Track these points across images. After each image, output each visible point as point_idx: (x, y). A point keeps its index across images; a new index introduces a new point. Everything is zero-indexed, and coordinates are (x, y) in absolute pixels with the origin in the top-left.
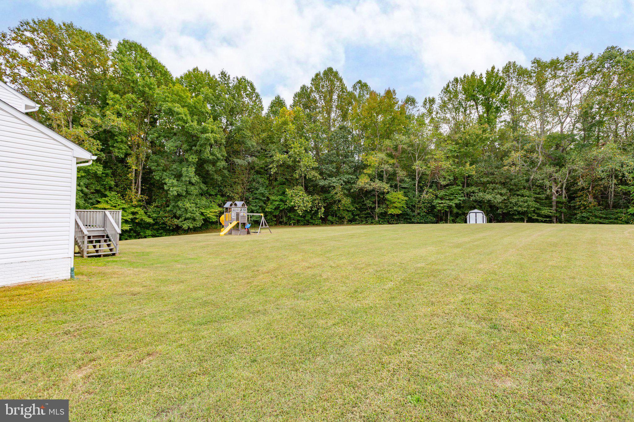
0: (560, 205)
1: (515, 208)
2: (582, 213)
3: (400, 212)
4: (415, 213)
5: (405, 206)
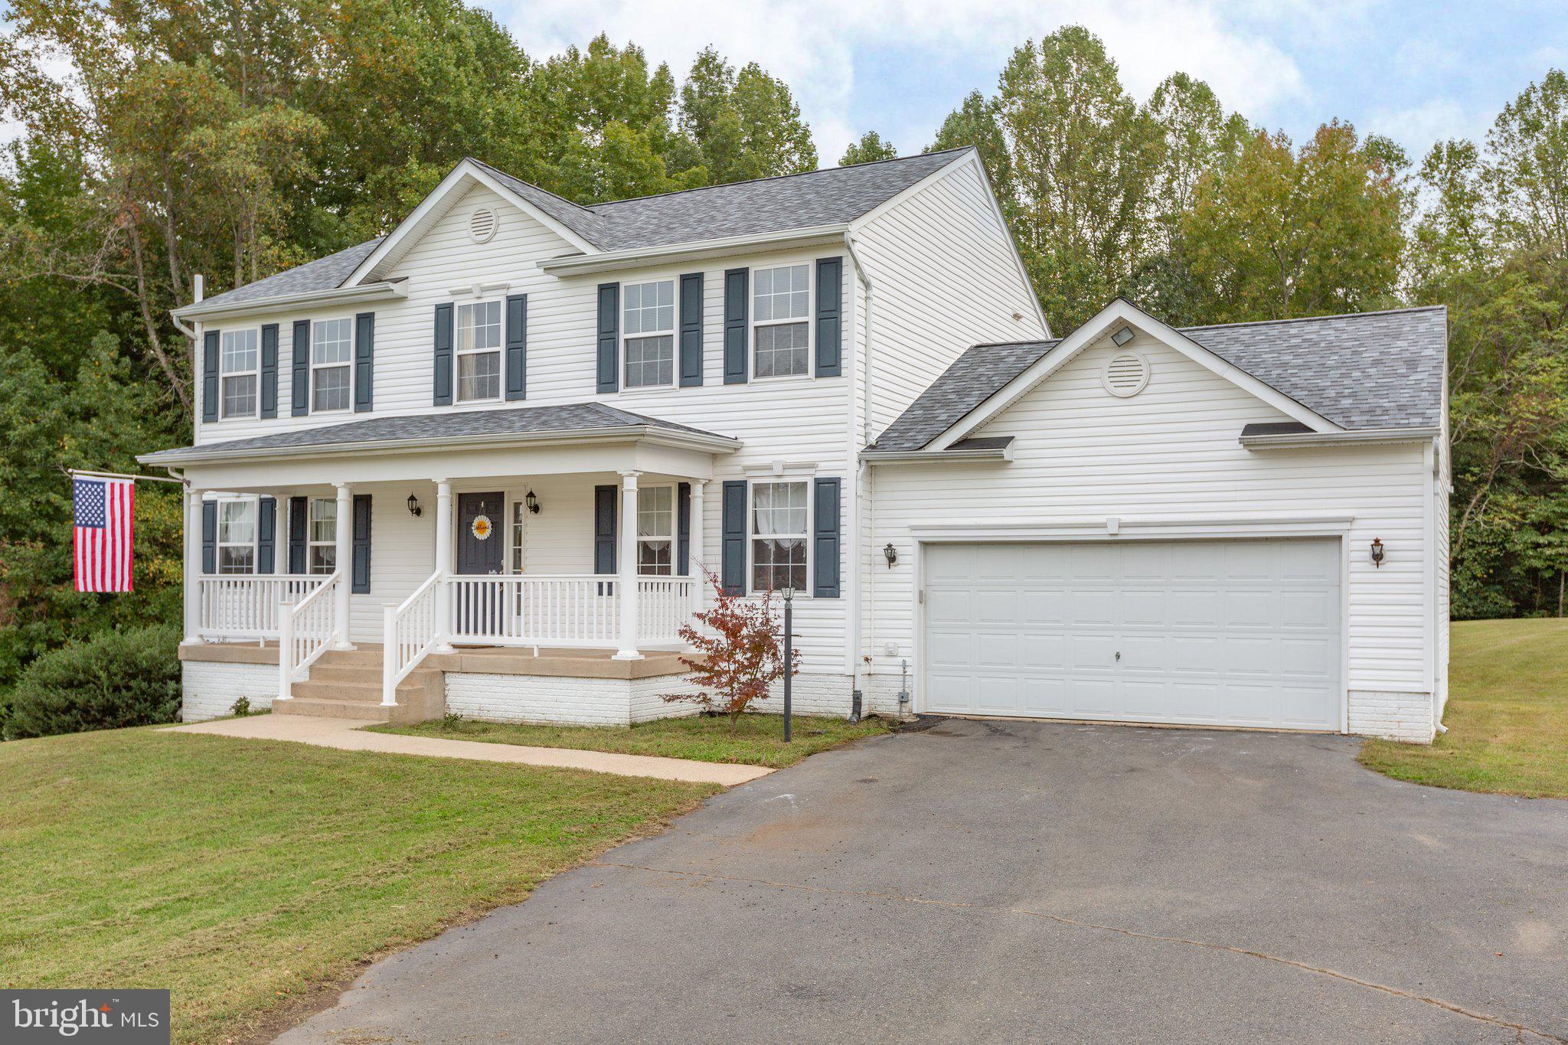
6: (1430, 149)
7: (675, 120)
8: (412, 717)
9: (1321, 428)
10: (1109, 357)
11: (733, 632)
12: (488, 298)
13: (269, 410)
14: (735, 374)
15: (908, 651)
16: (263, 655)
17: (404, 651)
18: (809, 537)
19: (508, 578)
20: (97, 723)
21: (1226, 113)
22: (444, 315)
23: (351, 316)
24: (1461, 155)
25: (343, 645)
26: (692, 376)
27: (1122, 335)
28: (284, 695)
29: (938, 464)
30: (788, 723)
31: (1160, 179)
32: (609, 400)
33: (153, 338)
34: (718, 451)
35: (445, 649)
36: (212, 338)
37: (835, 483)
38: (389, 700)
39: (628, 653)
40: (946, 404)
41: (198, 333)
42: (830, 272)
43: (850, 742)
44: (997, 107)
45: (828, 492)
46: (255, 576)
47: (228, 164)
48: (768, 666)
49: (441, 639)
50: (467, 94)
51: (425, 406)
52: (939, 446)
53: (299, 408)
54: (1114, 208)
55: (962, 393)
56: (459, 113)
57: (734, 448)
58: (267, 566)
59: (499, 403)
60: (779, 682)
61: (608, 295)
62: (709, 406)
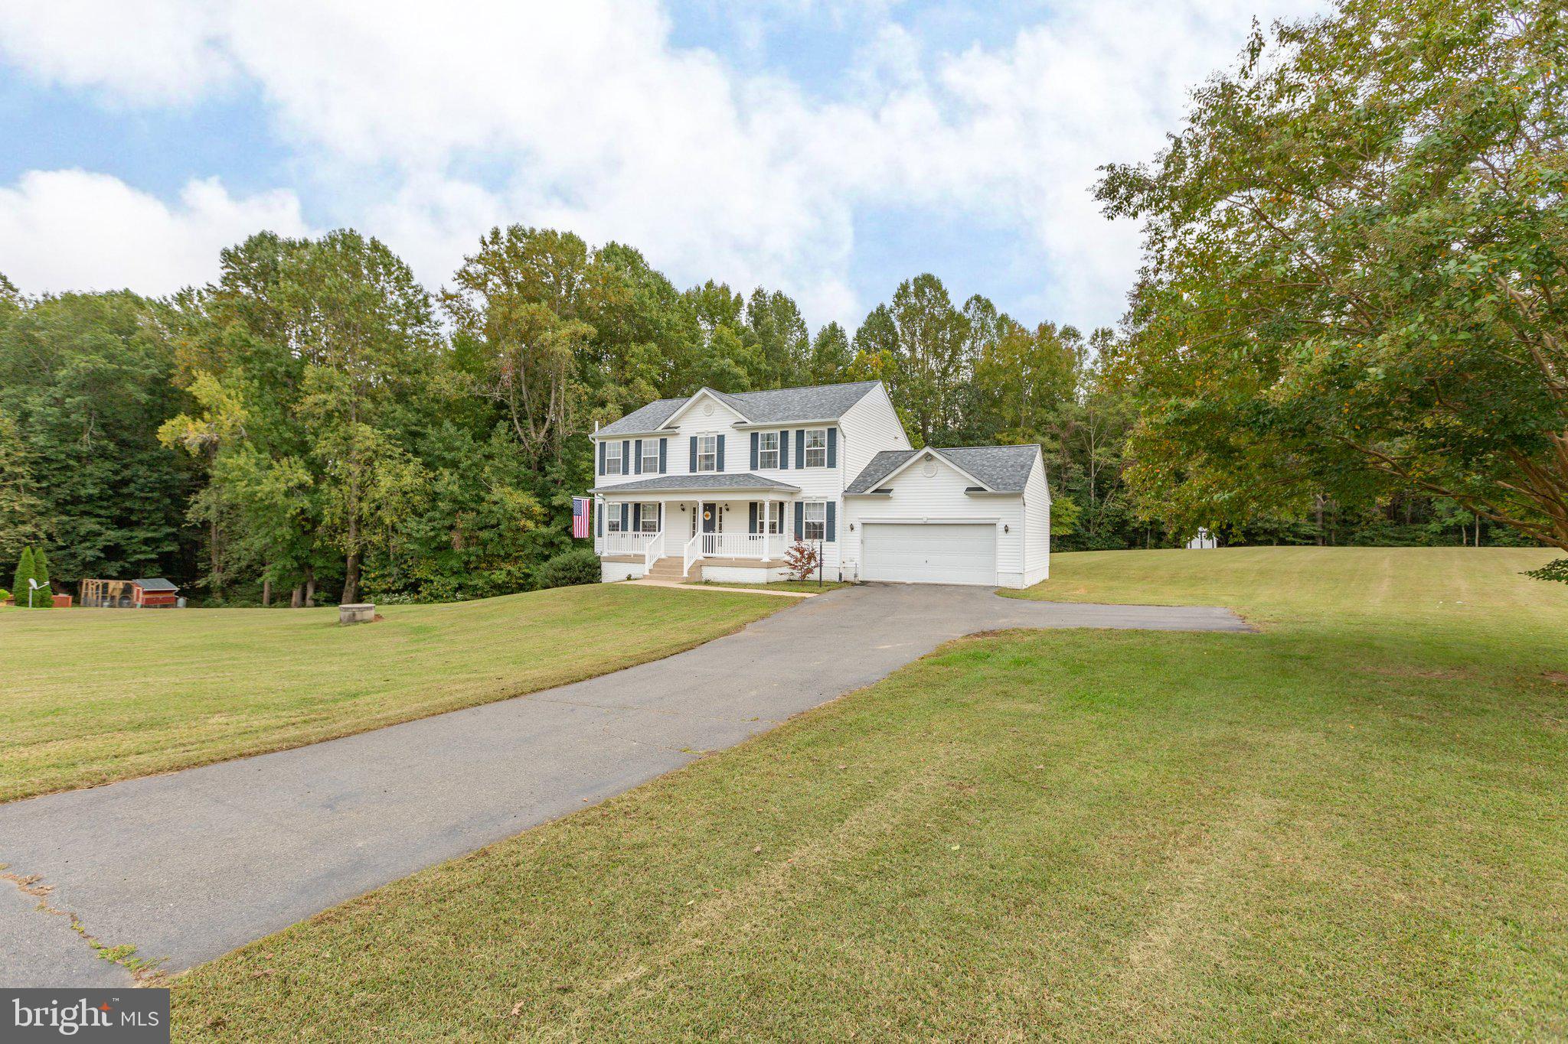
0: (1328, 518)
1: (1259, 524)
2: (1363, 530)
3: (1070, 532)
4: (1092, 534)
5: (1077, 522)
6: (1093, 331)
7: (744, 318)
8: (692, 580)
9: (989, 490)
10: (924, 464)
11: (802, 553)
12: (710, 436)
13: (626, 472)
14: (799, 465)
15: (857, 559)
16: (639, 559)
17: (690, 558)
18: (825, 521)
19: (717, 534)
20: (573, 583)
21: (999, 312)
22: (694, 441)
23: (658, 440)
24: (1107, 334)
25: (663, 557)
26: (784, 465)
27: (928, 457)
28: (647, 573)
29: (868, 497)
30: (820, 583)
31: (968, 342)
32: (754, 473)
33: (516, 421)
34: (793, 491)
35: (701, 558)
36: (603, 445)
37: (834, 503)
38: (685, 575)
39: (766, 559)
40: (870, 475)
41: (597, 443)
42: (832, 432)
43: (840, 588)
44: (891, 311)
45: (831, 507)
46: (620, 532)
47: (558, 349)
48: (813, 564)
49: (700, 555)
50: (654, 313)
51: (686, 472)
52: (869, 492)
53: (638, 471)
54: (946, 357)
55: (876, 471)
56: (651, 321)
57: (798, 491)
58: (624, 528)
59: (714, 472)
60: (818, 569)
61: (754, 436)
62: (790, 476)
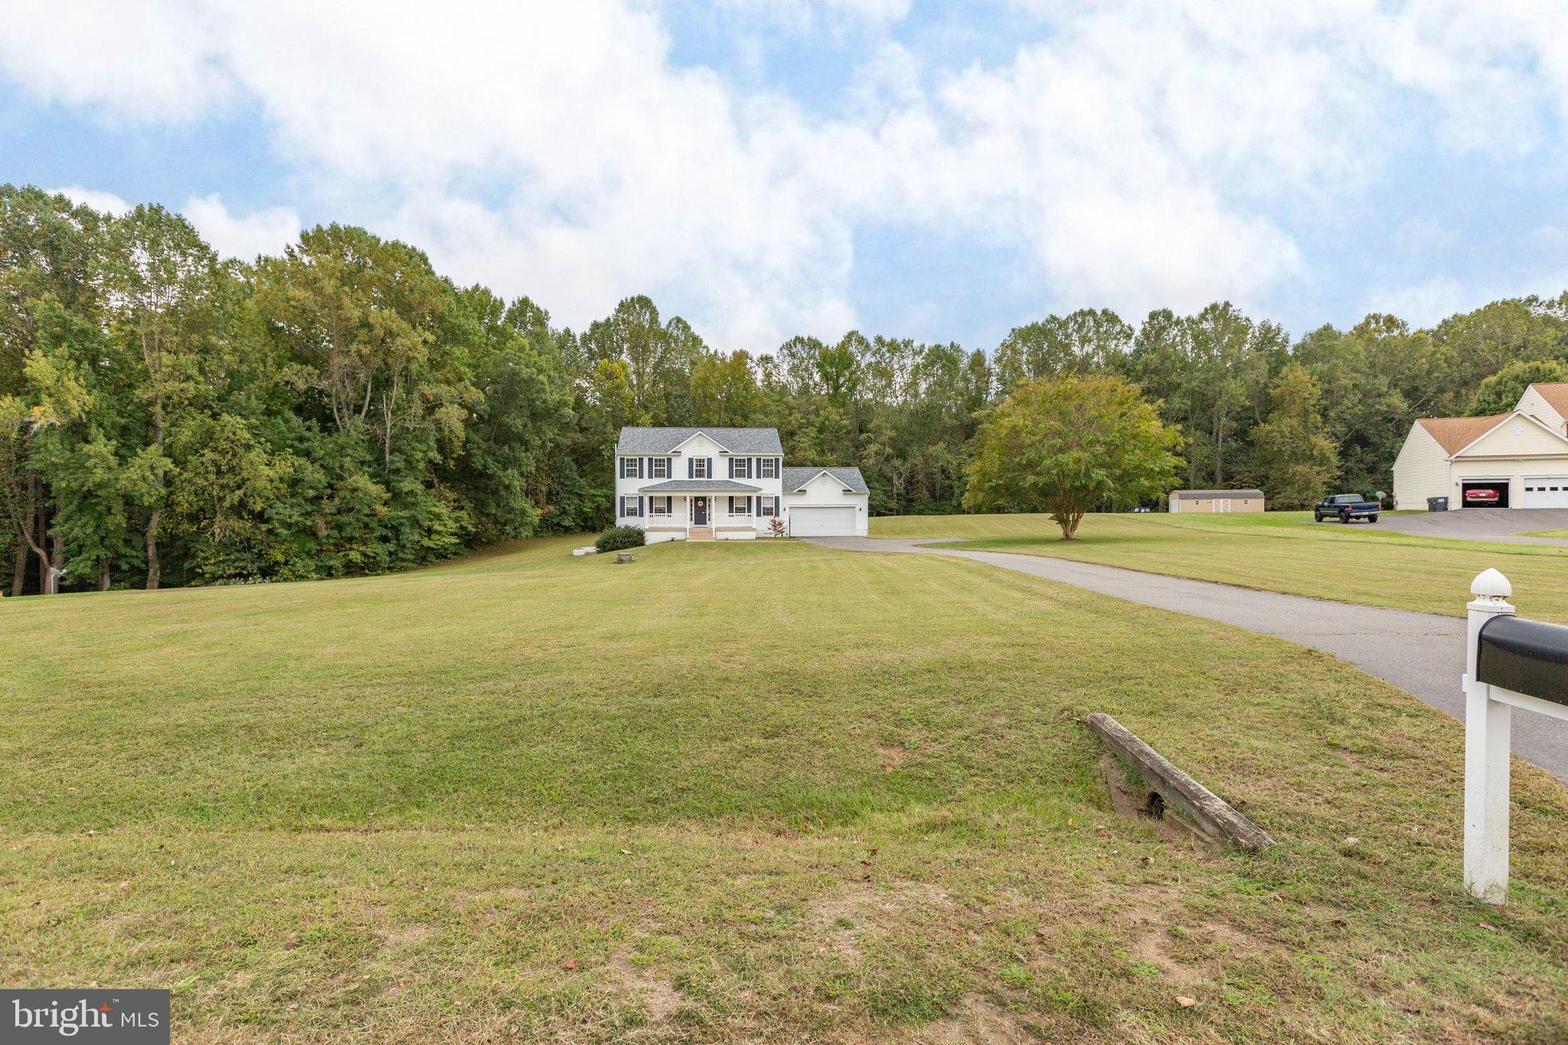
9: (854, 491)
12: (702, 458)
13: (642, 476)
14: (759, 477)
18: (774, 506)
22: (691, 460)
23: (665, 458)
26: (750, 477)
28: (689, 536)
29: (795, 494)
32: (732, 480)
34: (756, 490)
36: (622, 460)
37: (779, 497)
45: (777, 499)
51: (686, 478)
52: (795, 491)
53: (650, 476)
59: (706, 479)
61: (731, 460)
62: (753, 482)
